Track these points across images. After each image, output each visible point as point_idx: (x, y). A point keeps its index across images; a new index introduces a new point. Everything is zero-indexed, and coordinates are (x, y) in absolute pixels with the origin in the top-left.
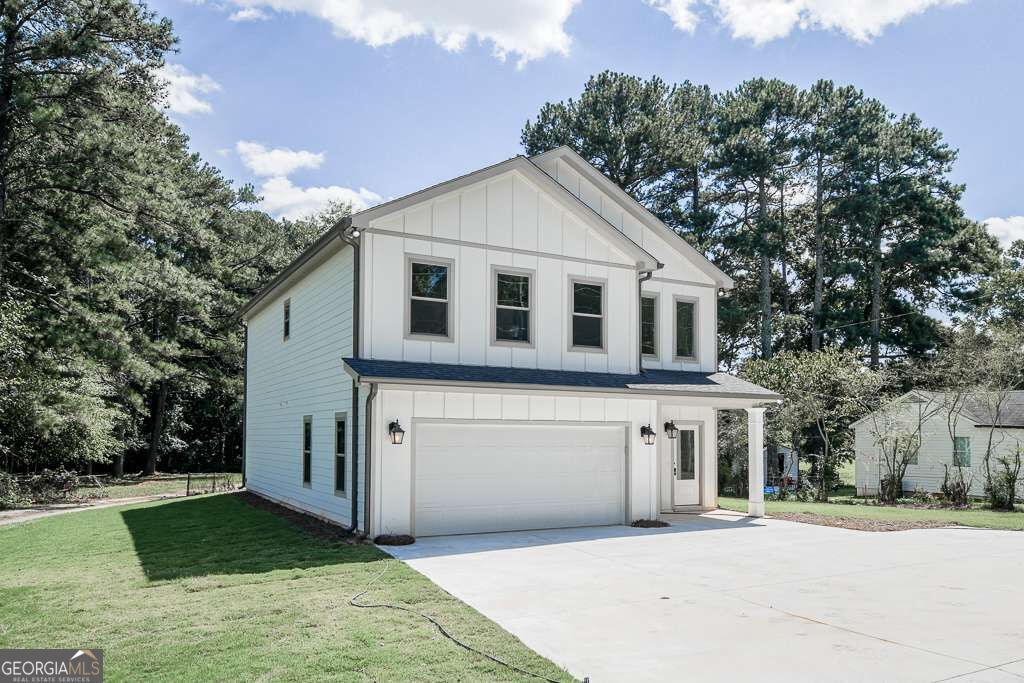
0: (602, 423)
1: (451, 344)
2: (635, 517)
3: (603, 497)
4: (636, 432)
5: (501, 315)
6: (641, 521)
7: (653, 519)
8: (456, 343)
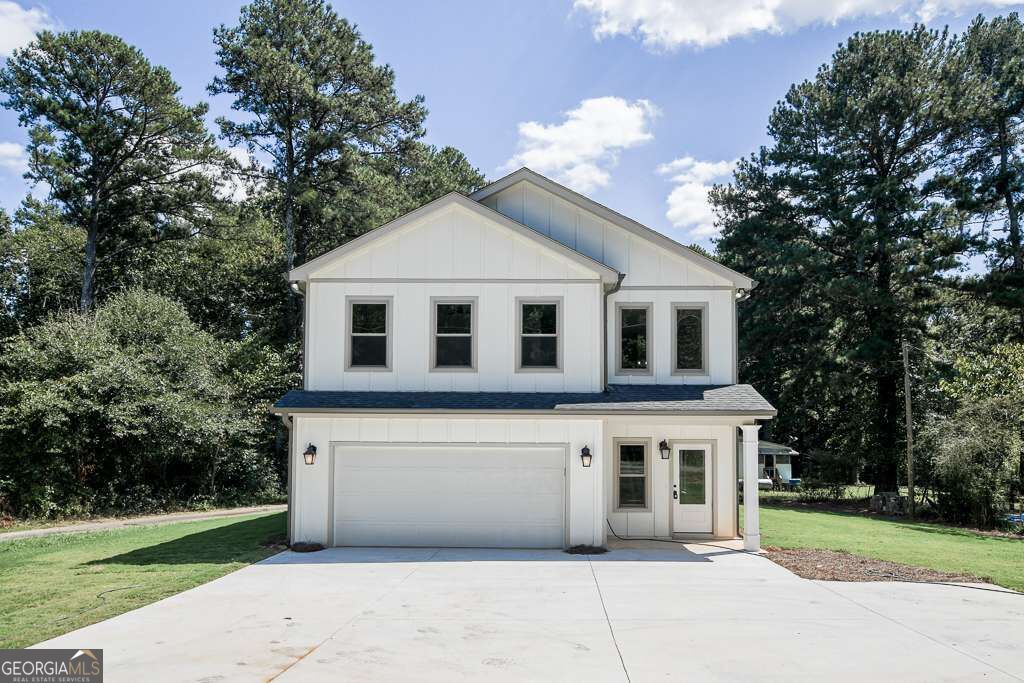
0: (533, 444)
1: (390, 374)
2: (574, 540)
3: (538, 519)
4: (575, 454)
5: (441, 344)
6: (582, 546)
7: (596, 545)
8: (394, 372)
